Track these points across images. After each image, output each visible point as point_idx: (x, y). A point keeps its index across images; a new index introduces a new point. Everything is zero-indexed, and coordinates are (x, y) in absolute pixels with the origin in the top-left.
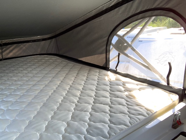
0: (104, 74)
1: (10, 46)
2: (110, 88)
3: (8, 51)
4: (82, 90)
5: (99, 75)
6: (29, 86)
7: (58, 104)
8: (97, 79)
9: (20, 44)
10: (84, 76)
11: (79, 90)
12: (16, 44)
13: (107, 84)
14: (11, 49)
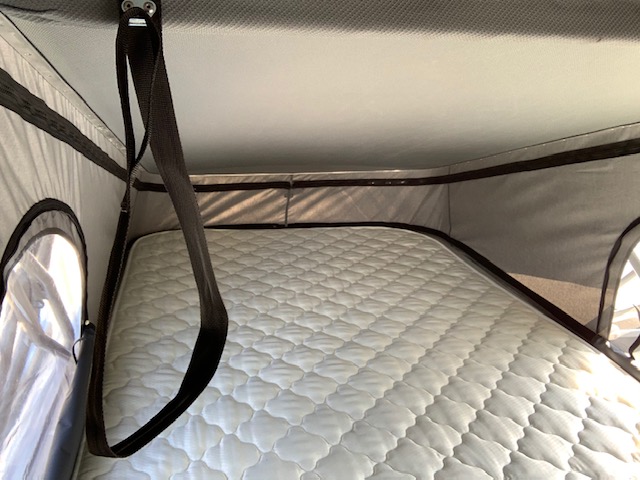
0: (581, 360)
1: (311, 189)
2: (582, 427)
3: (304, 203)
4: (483, 406)
5: (561, 361)
6: (331, 346)
7: (396, 439)
8: (550, 376)
9: (340, 188)
10: (508, 351)
11: (472, 404)
12: (328, 188)
13: (575, 408)
14: (313, 197)
